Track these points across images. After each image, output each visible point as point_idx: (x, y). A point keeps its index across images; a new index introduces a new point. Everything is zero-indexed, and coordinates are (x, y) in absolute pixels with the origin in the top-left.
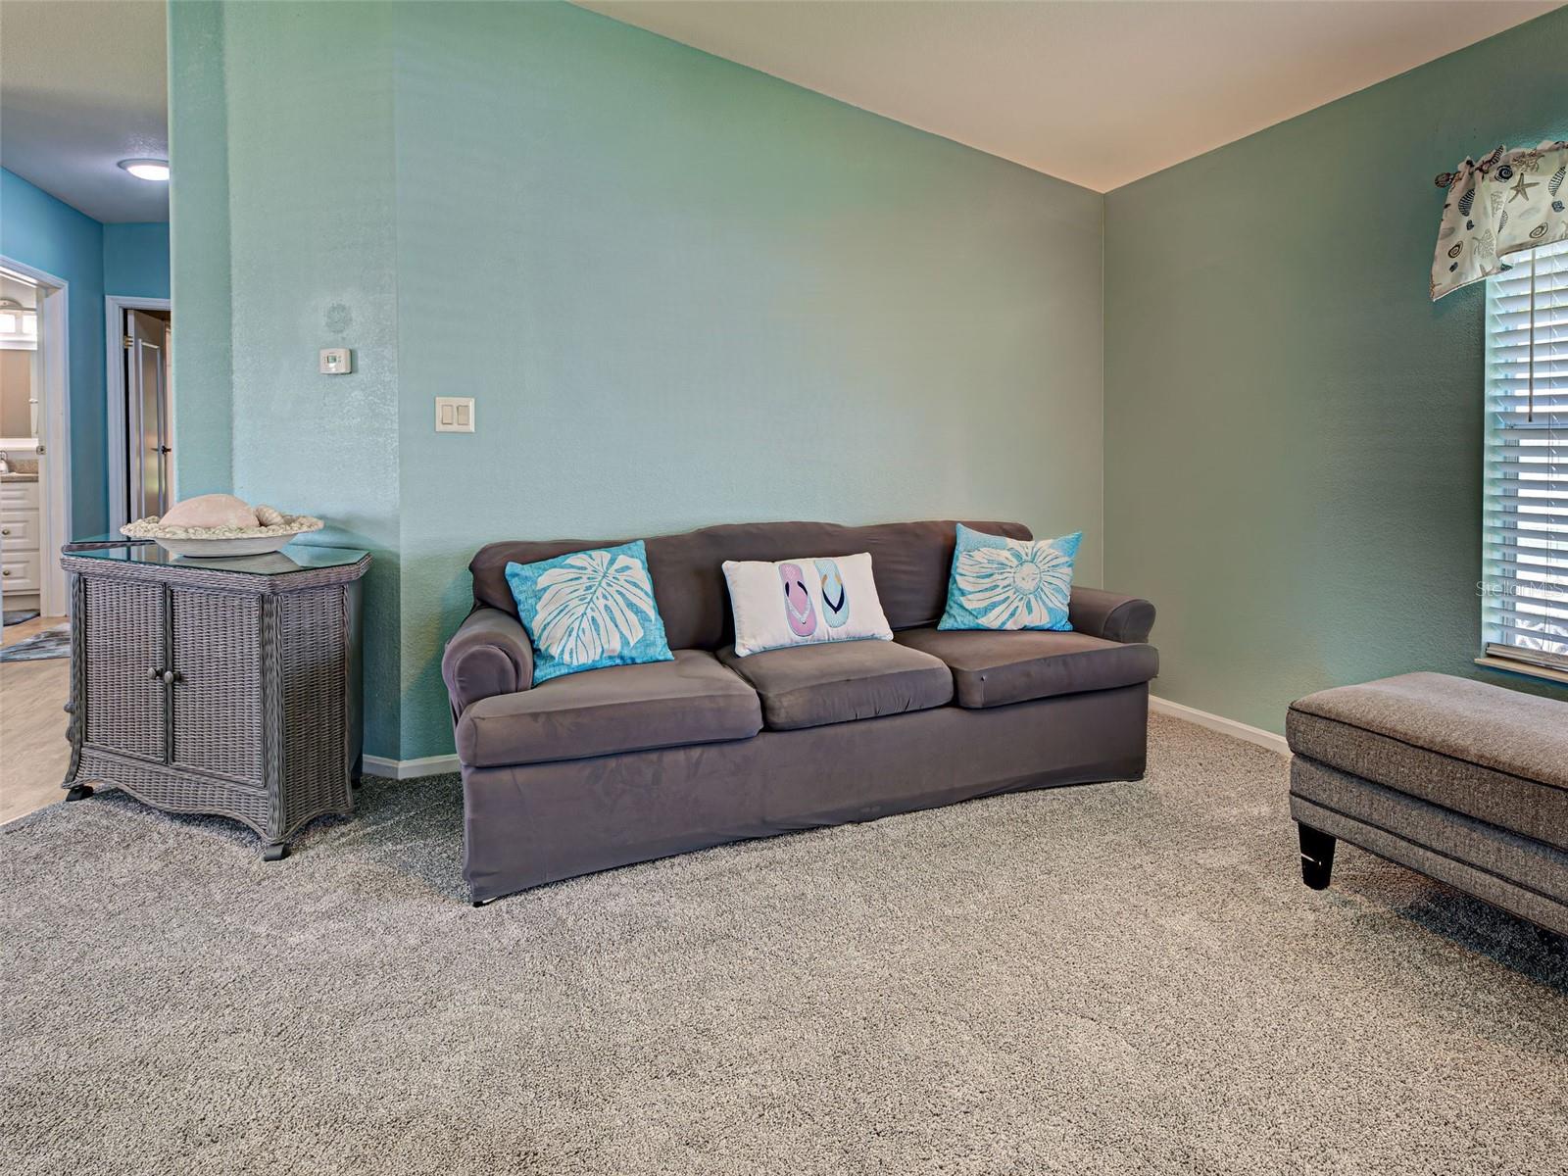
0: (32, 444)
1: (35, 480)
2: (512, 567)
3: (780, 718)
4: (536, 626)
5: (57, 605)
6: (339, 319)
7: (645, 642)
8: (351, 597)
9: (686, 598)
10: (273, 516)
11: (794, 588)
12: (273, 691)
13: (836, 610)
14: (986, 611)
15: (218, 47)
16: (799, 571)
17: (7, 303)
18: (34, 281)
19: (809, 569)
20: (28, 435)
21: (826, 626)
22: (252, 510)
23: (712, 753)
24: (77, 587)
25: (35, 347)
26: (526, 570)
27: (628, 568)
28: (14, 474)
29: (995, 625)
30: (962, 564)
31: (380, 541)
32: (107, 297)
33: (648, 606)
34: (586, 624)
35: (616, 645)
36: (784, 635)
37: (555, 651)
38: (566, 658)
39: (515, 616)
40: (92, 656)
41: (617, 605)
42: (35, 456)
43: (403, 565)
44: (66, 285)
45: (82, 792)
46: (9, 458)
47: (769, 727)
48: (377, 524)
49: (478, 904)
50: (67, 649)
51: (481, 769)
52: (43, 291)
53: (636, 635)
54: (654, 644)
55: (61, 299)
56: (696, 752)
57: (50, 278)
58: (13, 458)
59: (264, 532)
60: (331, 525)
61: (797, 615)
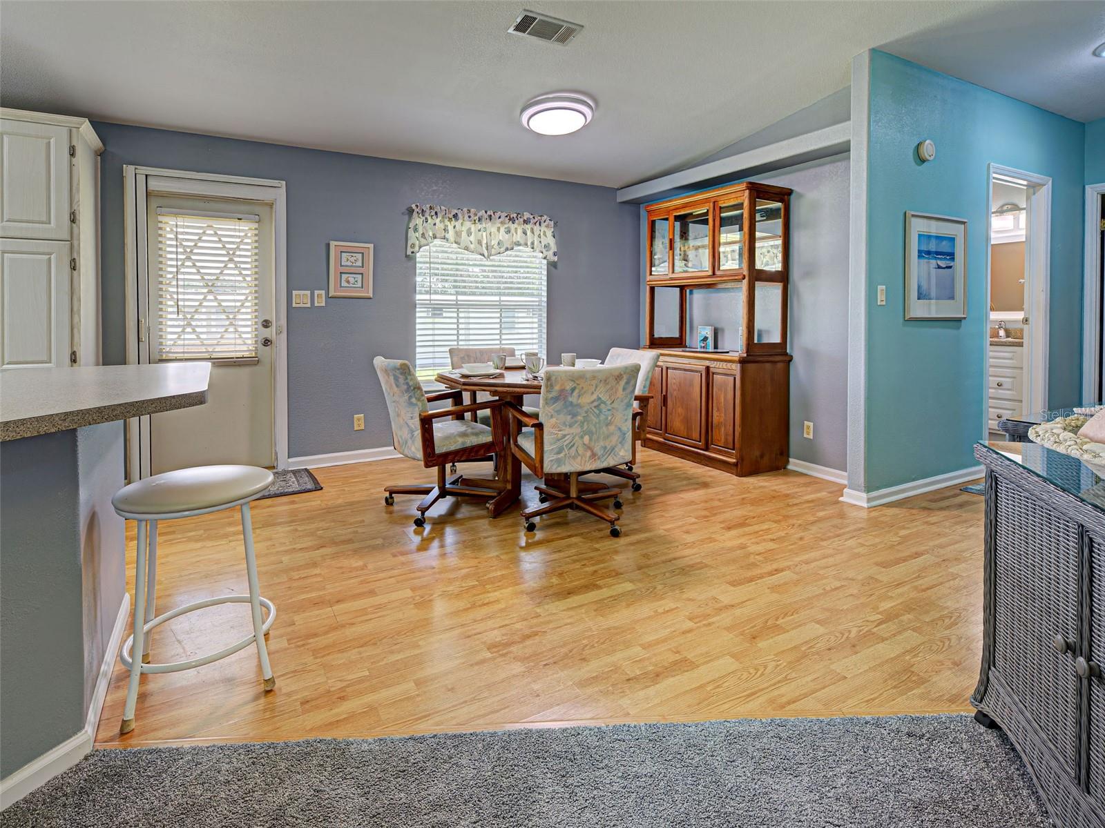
0: (1019, 316)
1: (1021, 345)
17: (1009, 207)
18: (1025, 183)
24: (989, 484)
25: (1024, 240)
28: (1010, 339)
32: (1087, 187)
40: (1001, 570)
42: (1020, 326)
44: (1050, 181)
46: (1007, 327)
52: (1031, 190)
55: (1045, 195)
57: (1036, 177)
58: (1009, 326)
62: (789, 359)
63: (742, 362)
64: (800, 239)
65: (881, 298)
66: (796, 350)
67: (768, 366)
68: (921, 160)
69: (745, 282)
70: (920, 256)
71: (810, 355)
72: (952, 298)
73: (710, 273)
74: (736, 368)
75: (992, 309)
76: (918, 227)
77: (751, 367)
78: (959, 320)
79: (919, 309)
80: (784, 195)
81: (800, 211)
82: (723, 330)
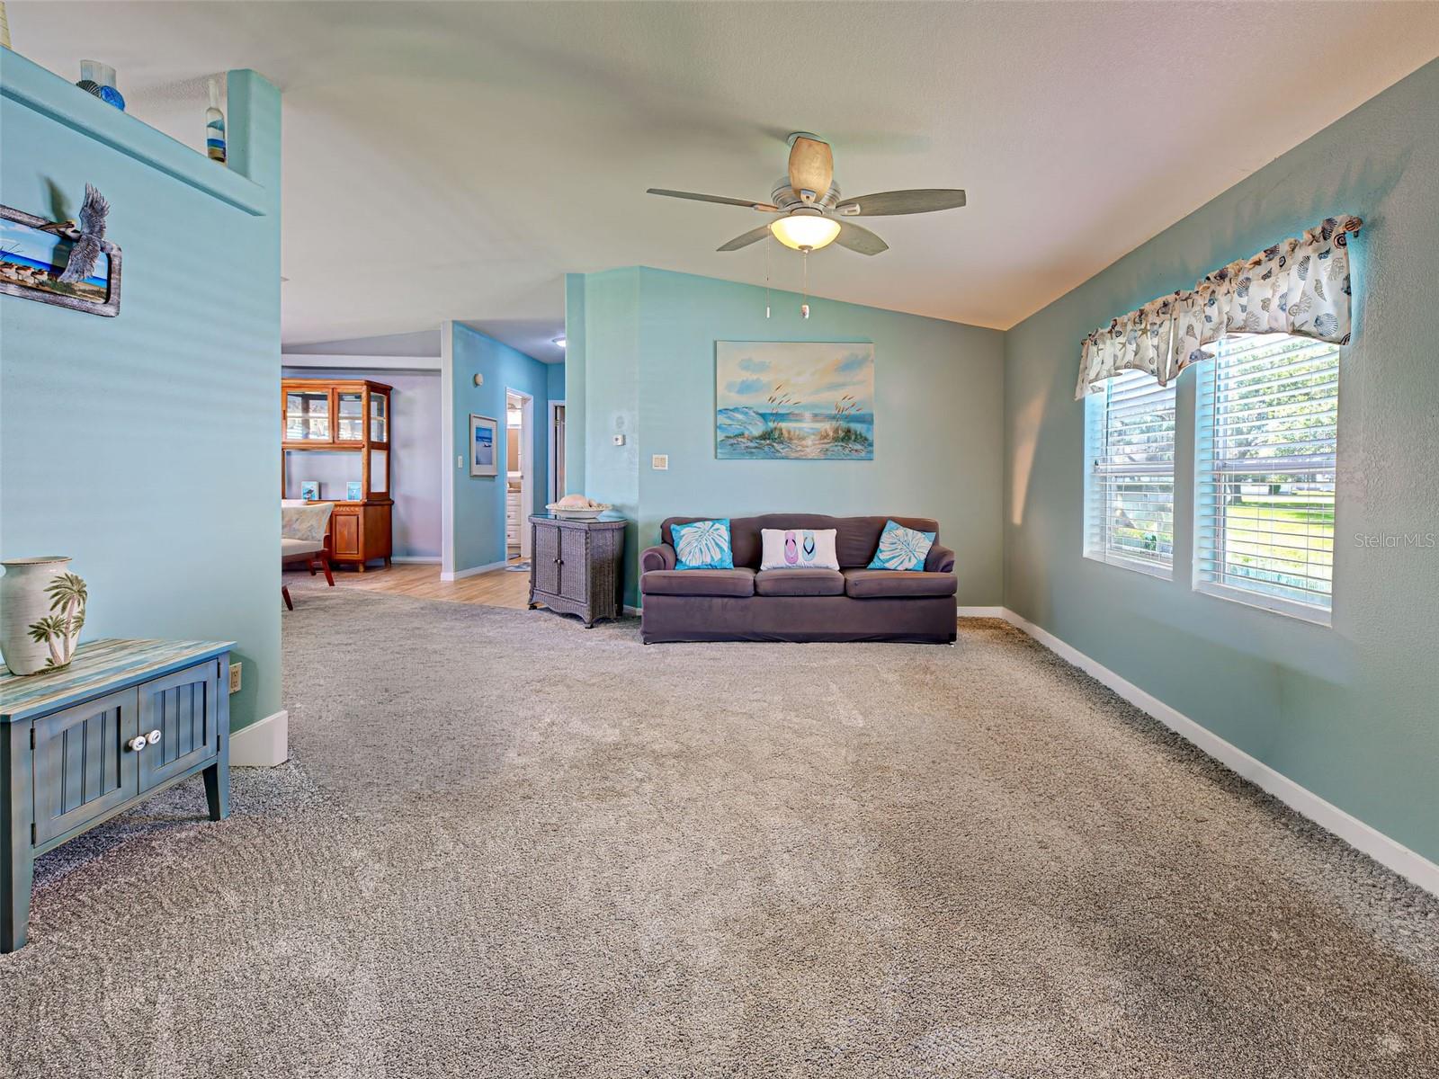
0: (518, 474)
1: (520, 492)
2: (673, 526)
3: (760, 590)
4: (678, 550)
5: (526, 553)
6: (620, 422)
7: (721, 560)
8: (618, 536)
9: (745, 546)
10: (594, 503)
11: (790, 542)
12: (589, 567)
13: (809, 553)
14: (888, 561)
15: (583, 305)
16: (794, 534)
18: (520, 396)
19: (799, 535)
20: (517, 470)
21: (803, 560)
22: (588, 500)
23: (732, 601)
24: (533, 534)
26: (678, 528)
27: (718, 529)
28: (516, 488)
29: (893, 567)
30: (885, 537)
31: (631, 516)
32: (549, 401)
33: (726, 546)
34: (697, 550)
35: (708, 560)
36: (783, 562)
37: (683, 560)
38: (688, 563)
39: (673, 546)
40: (537, 555)
41: (712, 544)
42: (521, 480)
43: (640, 526)
44: (532, 398)
45: (533, 607)
46: (514, 481)
47: (756, 594)
48: (632, 509)
49: (645, 644)
50: (529, 569)
51: (648, 594)
53: (717, 556)
54: (725, 561)
55: (530, 404)
56: (726, 600)
57: (527, 396)
59: (591, 509)
60: (615, 509)
61: (789, 554)
62: (392, 503)
63: (365, 505)
64: (398, 422)
65: (460, 465)
66: (396, 496)
67: (379, 508)
68: (476, 384)
69: (365, 450)
70: (477, 440)
71: (408, 500)
72: (491, 464)
73: (331, 441)
74: (360, 511)
75: (509, 470)
76: (476, 423)
77: (370, 508)
78: (494, 477)
79: (477, 470)
80: (386, 390)
81: (398, 403)
82: (326, 484)
